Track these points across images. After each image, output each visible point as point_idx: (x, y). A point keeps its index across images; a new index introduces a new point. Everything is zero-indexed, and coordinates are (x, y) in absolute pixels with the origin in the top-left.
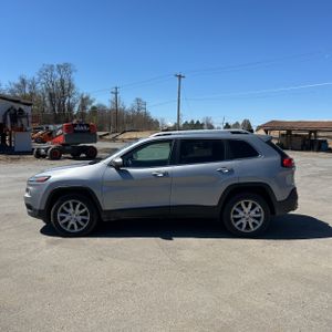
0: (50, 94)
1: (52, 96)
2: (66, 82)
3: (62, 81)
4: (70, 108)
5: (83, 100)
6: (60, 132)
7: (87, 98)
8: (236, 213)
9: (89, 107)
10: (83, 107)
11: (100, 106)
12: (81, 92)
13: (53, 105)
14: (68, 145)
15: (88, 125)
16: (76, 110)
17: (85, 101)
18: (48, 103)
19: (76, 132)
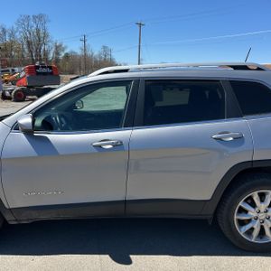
0: (28, 42)
1: (29, 44)
2: (41, 32)
3: (38, 31)
4: (46, 54)
5: (57, 47)
6: (23, 74)
7: (61, 46)
8: (242, 211)
9: (63, 54)
10: (57, 53)
11: (72, 52)
12: (54, 40)
13: (31, 51)
14: (32, 87)
15: (51, 68)
16: (51, 56)
17: (58, 48)
18: (26, 50)
19: (38, 74)
